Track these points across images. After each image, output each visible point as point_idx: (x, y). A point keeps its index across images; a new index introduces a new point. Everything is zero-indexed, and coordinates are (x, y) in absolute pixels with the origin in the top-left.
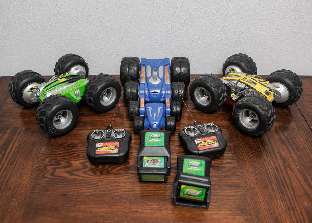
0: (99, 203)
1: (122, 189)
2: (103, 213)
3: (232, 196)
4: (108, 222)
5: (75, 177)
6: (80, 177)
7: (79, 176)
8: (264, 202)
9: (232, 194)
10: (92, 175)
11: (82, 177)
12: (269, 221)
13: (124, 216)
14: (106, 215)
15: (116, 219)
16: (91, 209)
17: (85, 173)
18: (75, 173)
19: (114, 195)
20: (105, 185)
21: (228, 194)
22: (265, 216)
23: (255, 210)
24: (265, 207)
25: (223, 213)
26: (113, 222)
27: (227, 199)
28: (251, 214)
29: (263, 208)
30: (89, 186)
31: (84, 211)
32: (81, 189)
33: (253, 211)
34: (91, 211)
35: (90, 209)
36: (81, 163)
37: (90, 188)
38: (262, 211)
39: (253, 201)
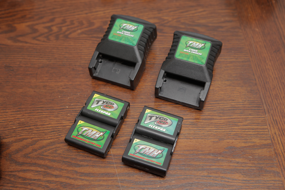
0: (55, 75)
1: (86, 57)
2: (62, 88)
3: (231, 62)
4: (68, 98)
5: (21, 44)
6: (28, 45)
7: (26, 43)
8: (274, 70)
9: (231, 60)
10: (44, 41)
11: (31, 43)
12: (280, 92)
13: (89, 91)
14: (65, 90)
15: (79, 94)
16: (45, 83)
17: (34, 38)
18: (20, 39)
19: (75, 65)
20: (63, 53)
21: (226, 60)
22: (275, 87)
23: (262, 79)
24: (275, 75)
25: (219, 83)
26: (75, 98)
27: (225, 67)
28: (256, 84)
29: (273, 77)
30: (41, 55)
31: (36, 86)
32: (30, 59)
33: (259, 81)
34: (45, 86)
35: (43, 83)
36: (28, 26)
37: (42, 57)
38: (271, 80)
39: (259, 68)
